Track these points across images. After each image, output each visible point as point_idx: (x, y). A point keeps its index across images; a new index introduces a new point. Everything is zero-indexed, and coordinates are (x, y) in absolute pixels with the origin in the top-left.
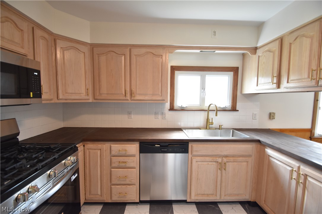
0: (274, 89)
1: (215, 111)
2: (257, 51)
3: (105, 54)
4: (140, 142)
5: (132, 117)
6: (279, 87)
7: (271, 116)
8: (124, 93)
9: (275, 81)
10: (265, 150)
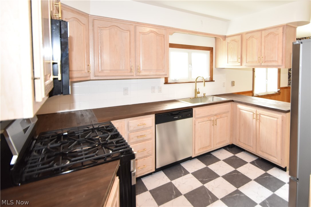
0: (239, 66)
1: (203, 82)
2: (226, 38)
3: (108, 28)
4: (155, 114)
6: (241, 65)
7: (233, 84)
9: (239, 61)
10: (237, 106)
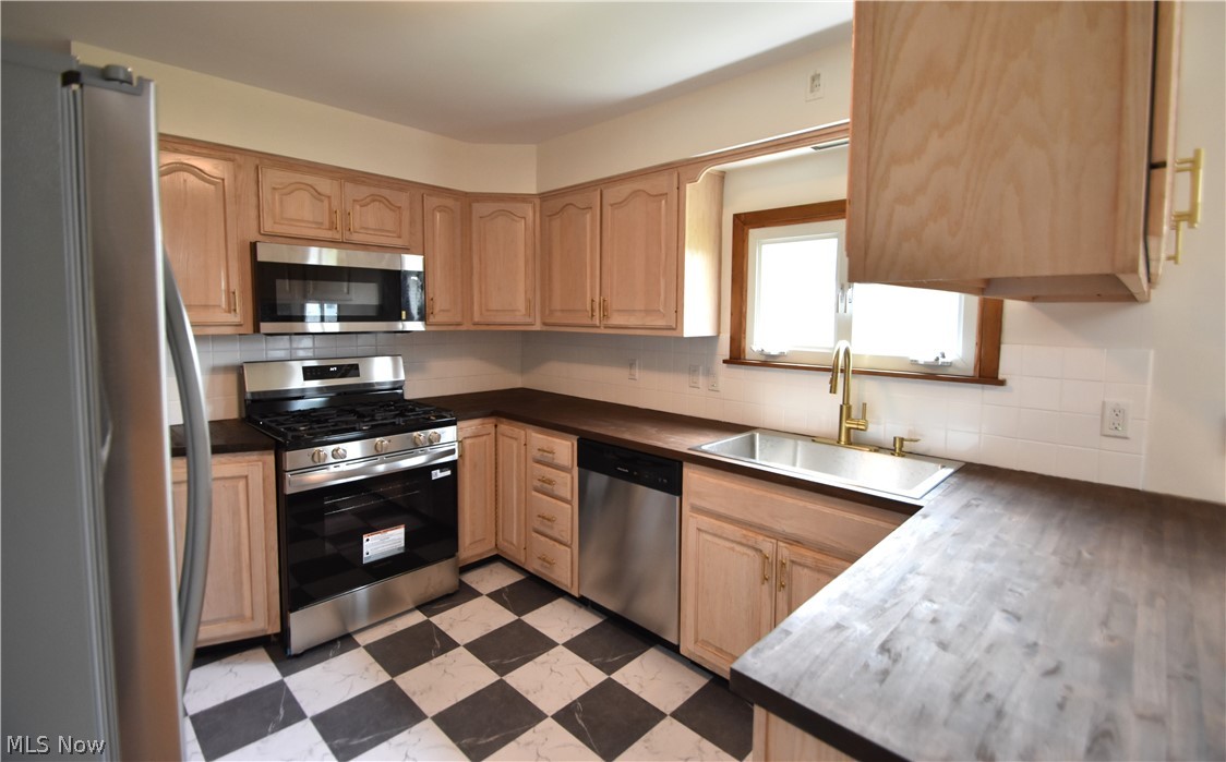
3: (559, 215)
4: (579, 438)
5: (637, 376)
8: (589, 308)
